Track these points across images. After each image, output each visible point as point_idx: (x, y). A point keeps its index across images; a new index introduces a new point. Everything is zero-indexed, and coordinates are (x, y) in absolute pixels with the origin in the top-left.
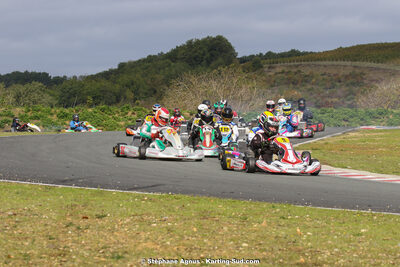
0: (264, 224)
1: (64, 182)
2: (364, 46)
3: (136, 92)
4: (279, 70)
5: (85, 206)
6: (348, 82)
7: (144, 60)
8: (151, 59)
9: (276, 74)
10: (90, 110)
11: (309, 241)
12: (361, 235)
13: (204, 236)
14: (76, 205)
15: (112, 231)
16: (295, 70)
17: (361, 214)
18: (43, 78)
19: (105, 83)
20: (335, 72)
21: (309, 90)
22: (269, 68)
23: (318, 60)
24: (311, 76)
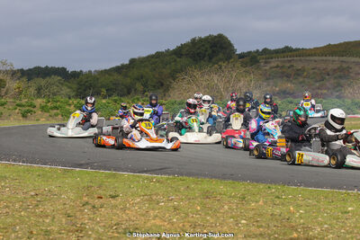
0: (261, 203)
1: (80, 166)
2: (350, 43)
3: (145, 85)
4: (273, 65)
5: (100, 187)
6: (336, 75)
7: (152, 56)
8: (158, 55)
9: (271, 68)
10: (104, 101)
11: (301, 218)
12: (348, 212)
13: (207, 214)
14: (91, 187)
15: (124, 209)
16: (288, 65)
17: (348, 194)
18: (61, 72)
19: (117, 77)
20: (324, 66)
21: (301, 83)
22: (266, 63)
23: (309, 55)
24: (303, 70)
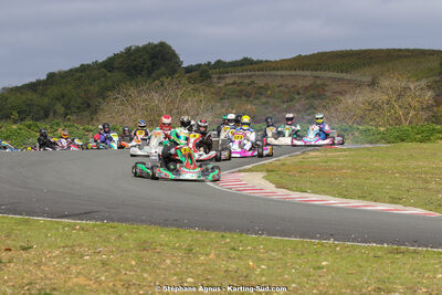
0: (212, 256)
2: (326, 53)
3: (67, 106)
4: (228, 81)
5: (8, 236)
7: (76, 70)
8: (83, 68)
9: (226, 85)
10: (14, 127)
11: (263, 275)
12: (322, 268)
13: (144, 271)
15: (39, 265)
16: (248, 81)
17: (322, 244)
20: (294, 83)
21: (264, 104)
22: (219, 78)
23: (274, 69)
24: (266, 88)
